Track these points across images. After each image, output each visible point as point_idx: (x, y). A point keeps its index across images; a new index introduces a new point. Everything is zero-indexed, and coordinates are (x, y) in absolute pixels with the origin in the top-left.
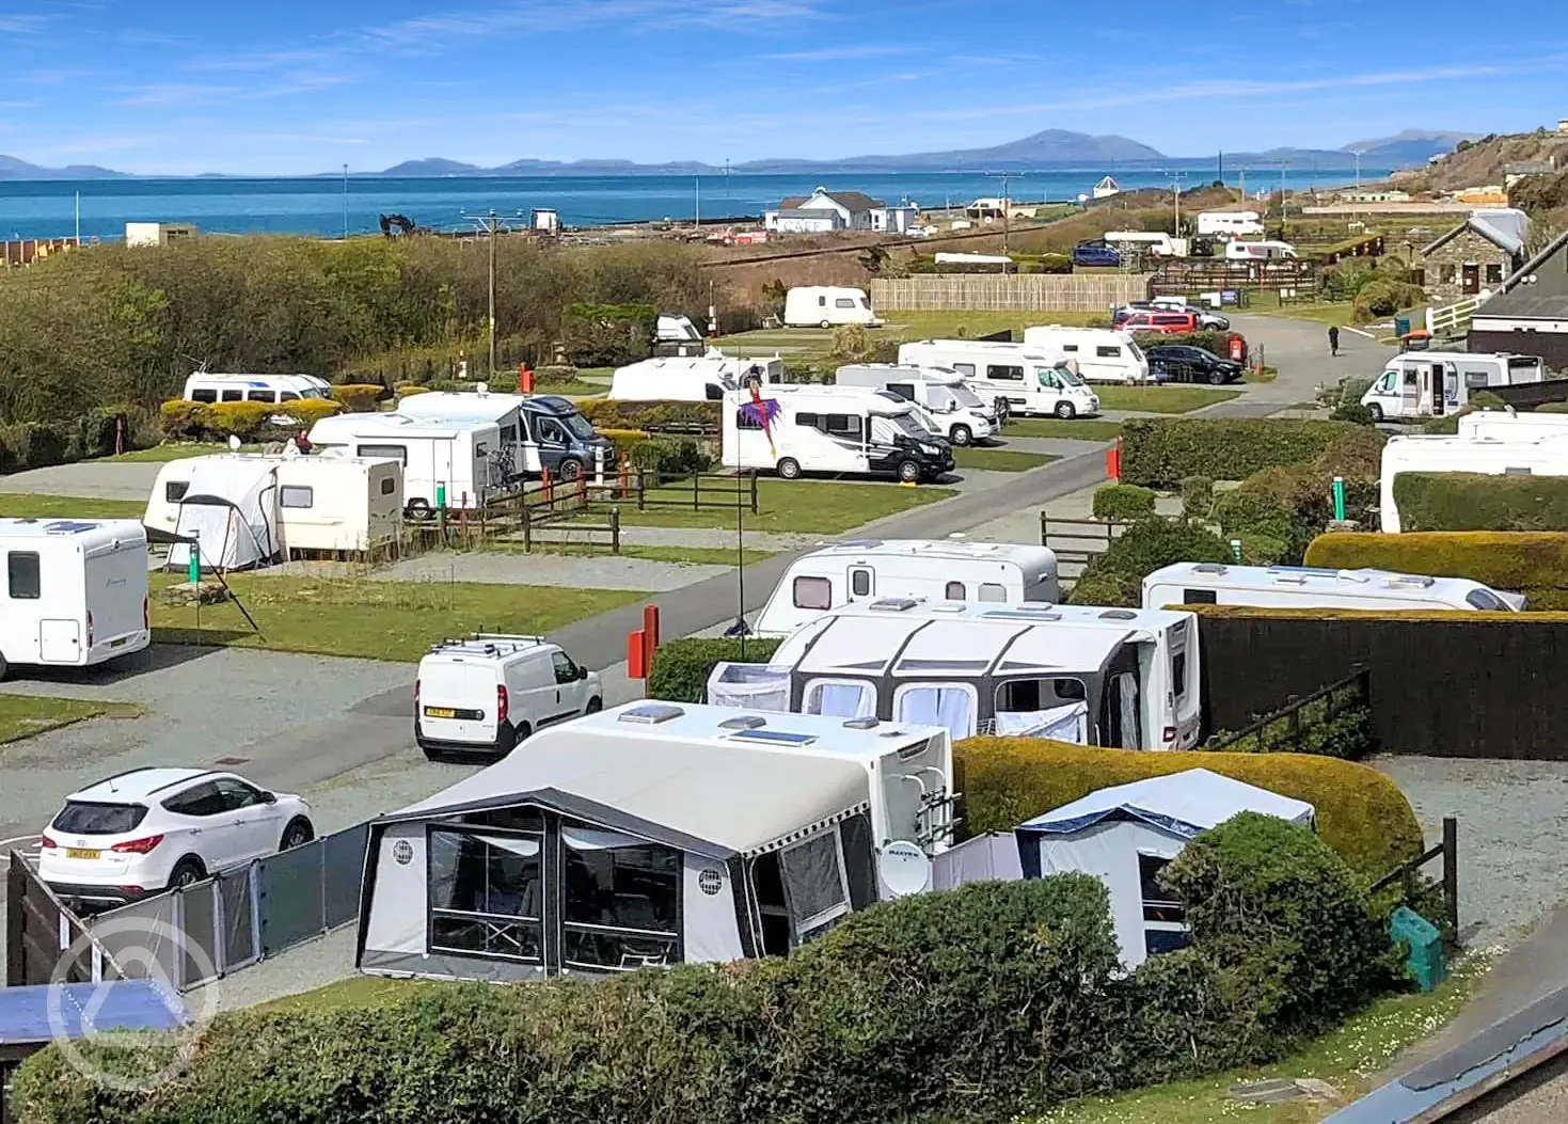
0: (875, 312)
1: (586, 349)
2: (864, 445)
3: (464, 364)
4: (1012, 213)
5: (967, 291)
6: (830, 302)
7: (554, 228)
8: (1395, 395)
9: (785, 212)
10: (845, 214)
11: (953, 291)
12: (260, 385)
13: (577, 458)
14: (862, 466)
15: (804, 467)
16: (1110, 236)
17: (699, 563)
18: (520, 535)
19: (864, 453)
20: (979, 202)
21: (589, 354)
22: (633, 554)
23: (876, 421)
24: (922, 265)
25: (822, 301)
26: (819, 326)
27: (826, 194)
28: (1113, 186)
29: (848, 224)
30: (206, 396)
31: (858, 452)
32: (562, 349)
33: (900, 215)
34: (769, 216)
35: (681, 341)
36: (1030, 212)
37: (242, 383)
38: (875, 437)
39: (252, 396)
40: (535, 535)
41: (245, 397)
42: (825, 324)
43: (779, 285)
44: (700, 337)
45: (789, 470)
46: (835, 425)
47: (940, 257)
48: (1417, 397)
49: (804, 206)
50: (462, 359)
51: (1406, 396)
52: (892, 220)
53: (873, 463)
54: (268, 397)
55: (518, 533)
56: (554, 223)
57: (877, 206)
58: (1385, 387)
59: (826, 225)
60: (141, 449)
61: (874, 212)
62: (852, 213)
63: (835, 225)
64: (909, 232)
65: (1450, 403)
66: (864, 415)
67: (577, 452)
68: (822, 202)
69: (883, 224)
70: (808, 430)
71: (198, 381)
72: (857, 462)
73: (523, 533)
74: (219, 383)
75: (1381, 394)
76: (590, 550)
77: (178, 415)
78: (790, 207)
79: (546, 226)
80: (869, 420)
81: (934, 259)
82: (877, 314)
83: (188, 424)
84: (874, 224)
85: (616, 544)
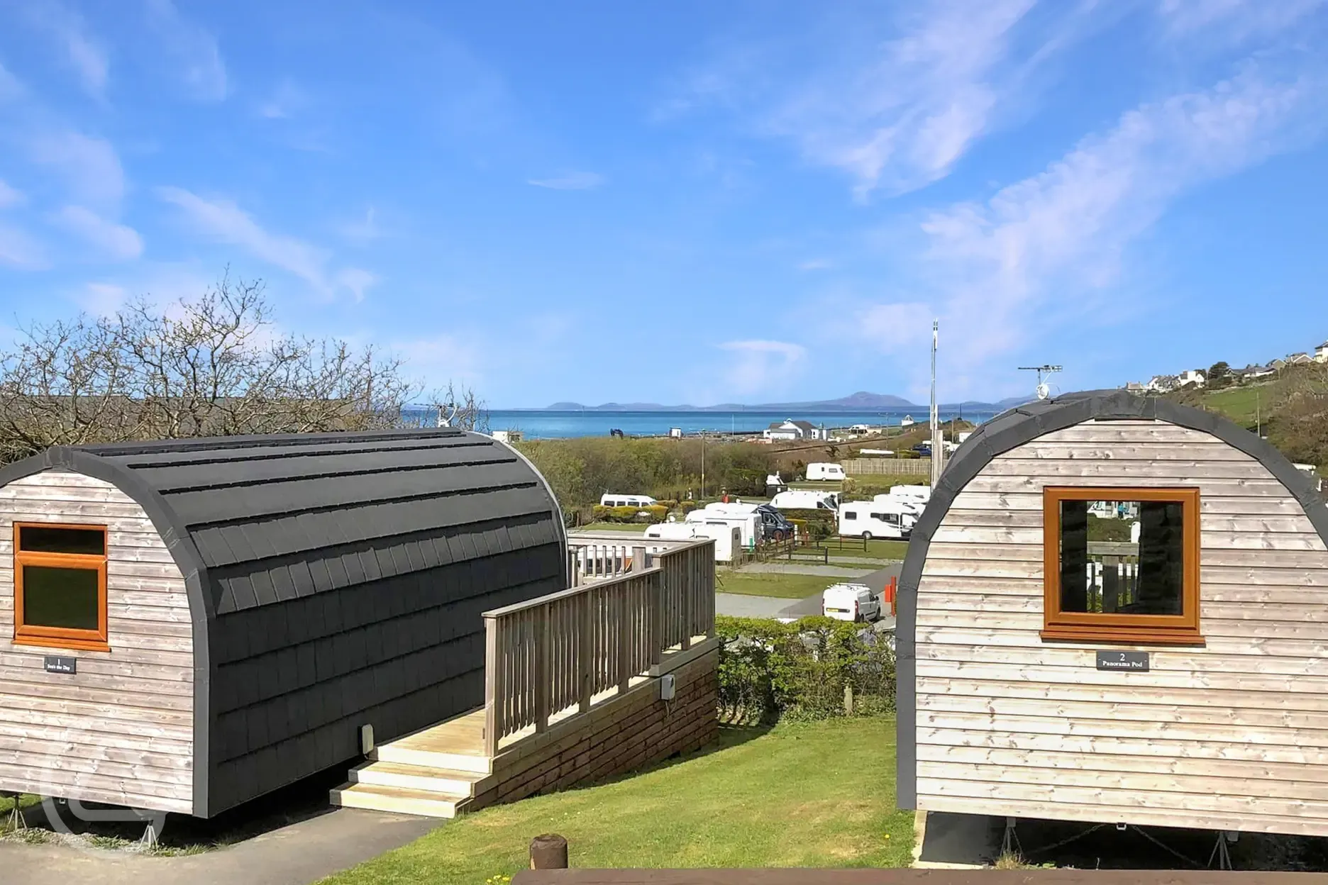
0: (846, 475)
1: (736, 488)
2: (899, 526)
3: (690, 493)
4: (870, 431)
5: (884, 466)
6: (827, 470)
7: (679, 436)
8: (1102, 510)
9: (774, 430)
10: (800, 431)
11: (878, 465)
12: (633, 499)
13: (779, 529)
14: (899, 535)
15: (874, 535)
16: (924, 442)
17: (861, 568)
18: (786, 556)
19: (899, 529)
20: (855, 426)
21: (738, 490)
22: (832, 564)
23: (904, 516)
24: (853, 455)
25: (823, 469)
26: (821, 480)
27: (792, 422)
28: (911, 420)
29: (802, 435)
30: (611, 504)
31: (897, 529)
32: (724, 488)
33: (824, 432)
34: (765, 432)
35: (777, 485)
36: (879, 431)
37: (626, 498)
38: (904, 523)
39: (629, 503)
40: (793, 557)
41: (627, 504)
42: (824, 480)
43: (800, 463)
44: (783, 484)
45: (868, 536)
46: (886, 518)
47: (862, 451)
48: (1111, 511)
49: (782, 427)
50: (689, 491)
51: (1107, 510)
52: (821, 435)
53: (903, 534)
54: (637, 504)
55: (785, 555)
56: (680, 434)
57: (815, 428)
58: (1097, 507)
59: (792, 437)
60: (587, 524)
61: (813, 430)
62: (804, 431)
63: (796, 436)
64: (830, 440)
65: (1126, 514)
66: (900, 515)
67: (781, 528)
68: (790, 426)
69: (817, 436)
70: (876, 520)
71: (606, 497)
72: (897, 533)
73: (787, 555)
74: (616, 498)
75: (1095, 509)
76: (817, 563)
77: (600, 511)
78: (775, 427)
79: (676, 435)
80: (901, 516)
81: (859, 452)
82: (847, 476)
83: (605, 515)
84: (813, 436)
85: (826, 561)
